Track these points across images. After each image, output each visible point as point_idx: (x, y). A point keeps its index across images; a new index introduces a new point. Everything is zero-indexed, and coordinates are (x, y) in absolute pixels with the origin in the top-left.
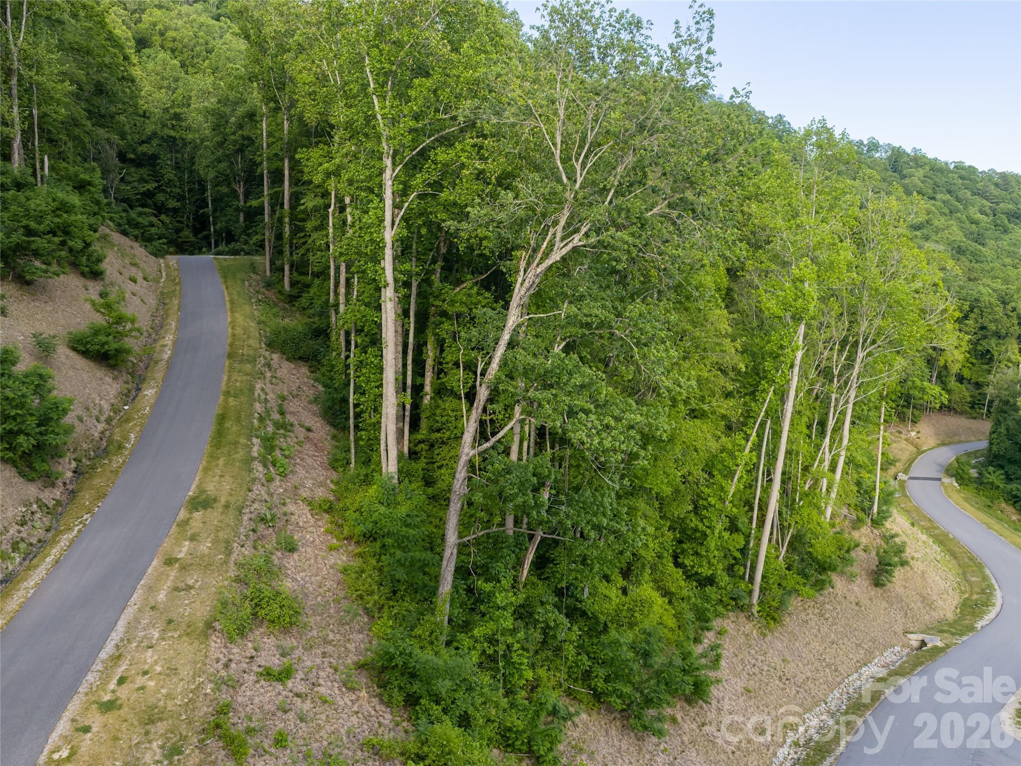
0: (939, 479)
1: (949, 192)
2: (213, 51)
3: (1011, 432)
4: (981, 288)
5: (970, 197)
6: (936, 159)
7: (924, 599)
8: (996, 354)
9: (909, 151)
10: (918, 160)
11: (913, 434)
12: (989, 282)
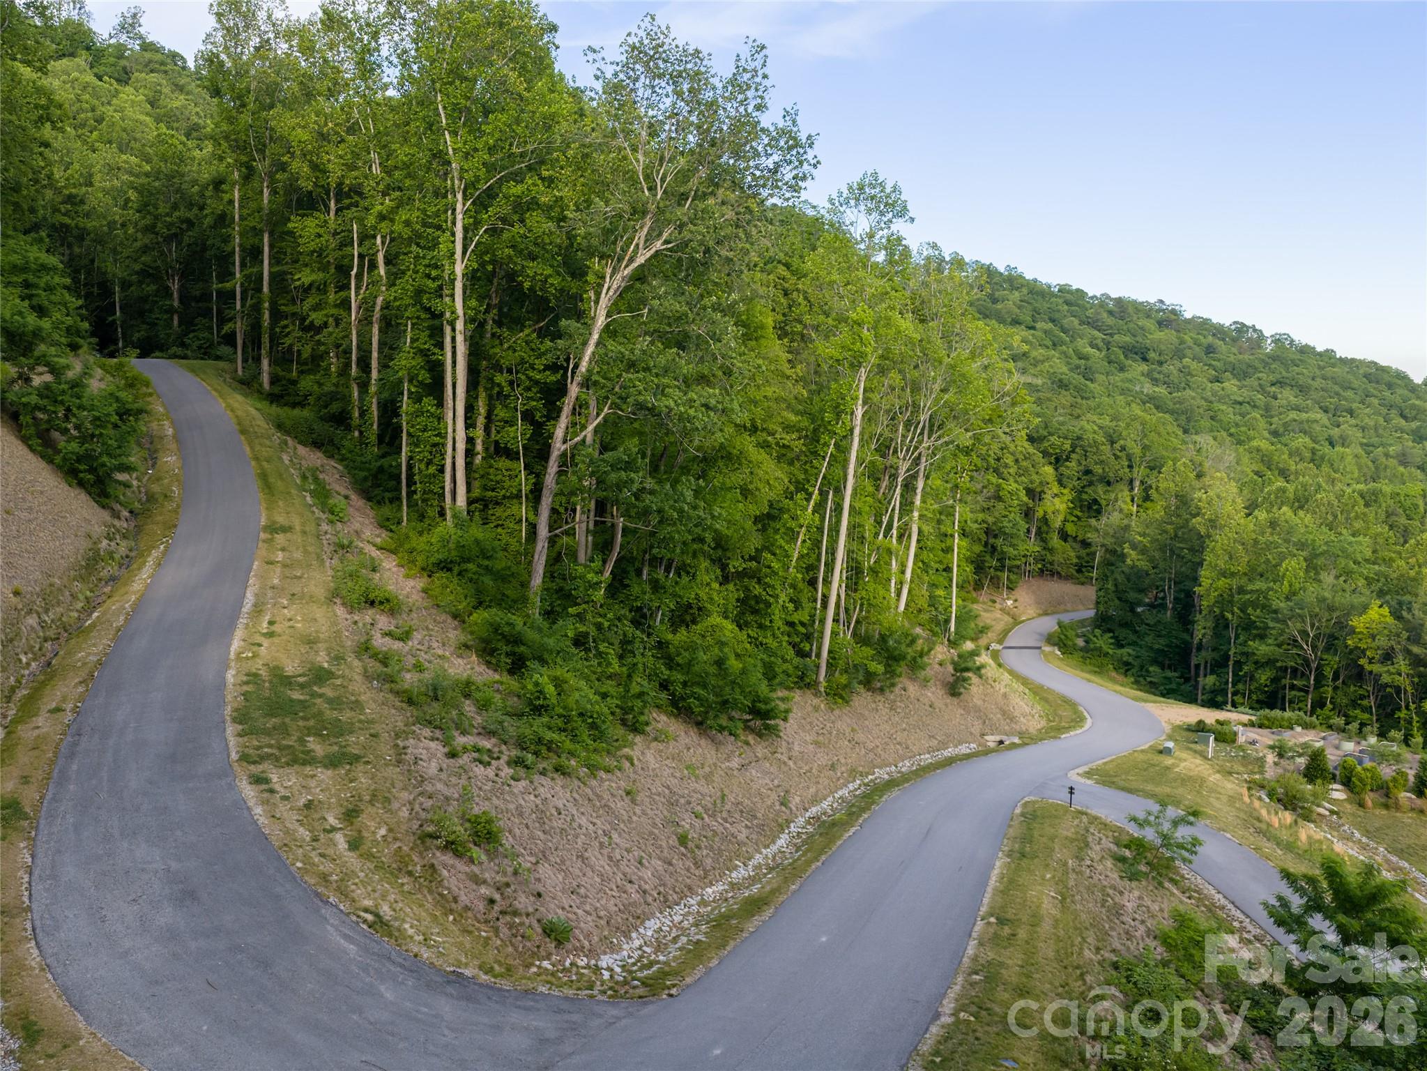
0: (1040, 648)
1: (1053, 321)
2: (103, 119)
3: (1121, 587)
4: (1084, 423)
5: (1078, 327)
6: (1035, 280)
7: (1004, 713)
8: (1103, 503)
9: (1002, 269)
10: (1014, 281)
11: (1010, 603)
12: (1095, 418)
